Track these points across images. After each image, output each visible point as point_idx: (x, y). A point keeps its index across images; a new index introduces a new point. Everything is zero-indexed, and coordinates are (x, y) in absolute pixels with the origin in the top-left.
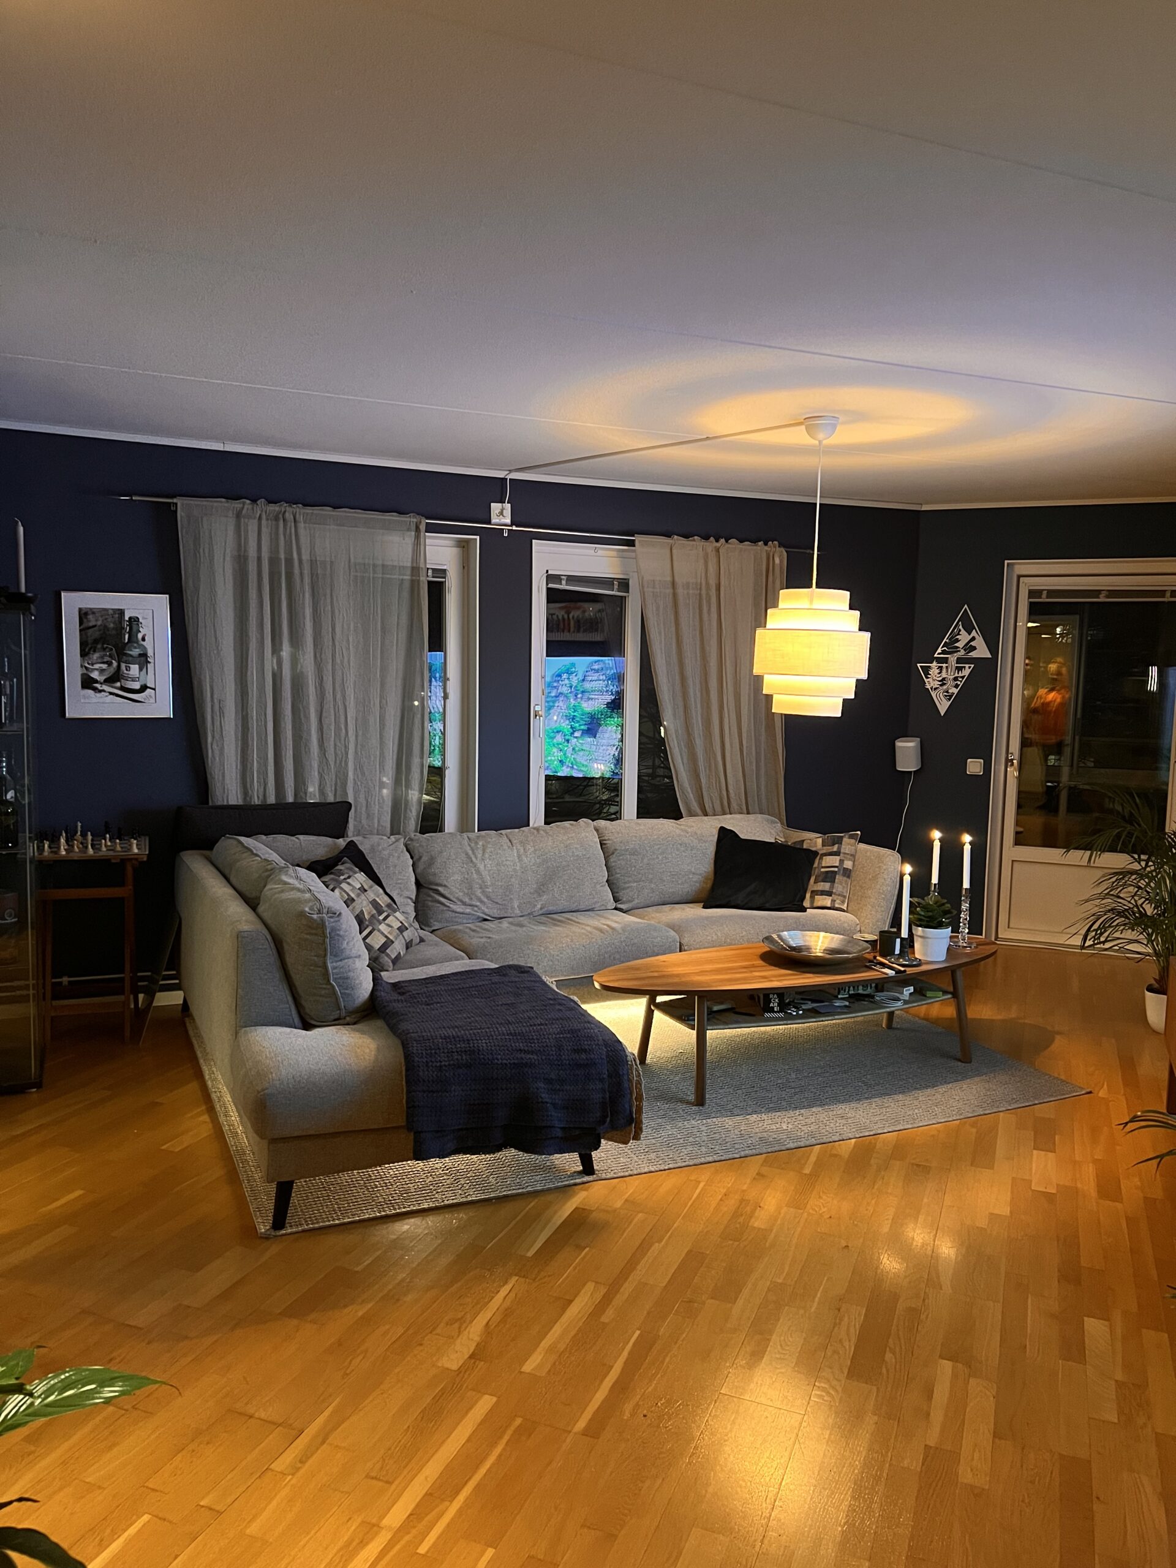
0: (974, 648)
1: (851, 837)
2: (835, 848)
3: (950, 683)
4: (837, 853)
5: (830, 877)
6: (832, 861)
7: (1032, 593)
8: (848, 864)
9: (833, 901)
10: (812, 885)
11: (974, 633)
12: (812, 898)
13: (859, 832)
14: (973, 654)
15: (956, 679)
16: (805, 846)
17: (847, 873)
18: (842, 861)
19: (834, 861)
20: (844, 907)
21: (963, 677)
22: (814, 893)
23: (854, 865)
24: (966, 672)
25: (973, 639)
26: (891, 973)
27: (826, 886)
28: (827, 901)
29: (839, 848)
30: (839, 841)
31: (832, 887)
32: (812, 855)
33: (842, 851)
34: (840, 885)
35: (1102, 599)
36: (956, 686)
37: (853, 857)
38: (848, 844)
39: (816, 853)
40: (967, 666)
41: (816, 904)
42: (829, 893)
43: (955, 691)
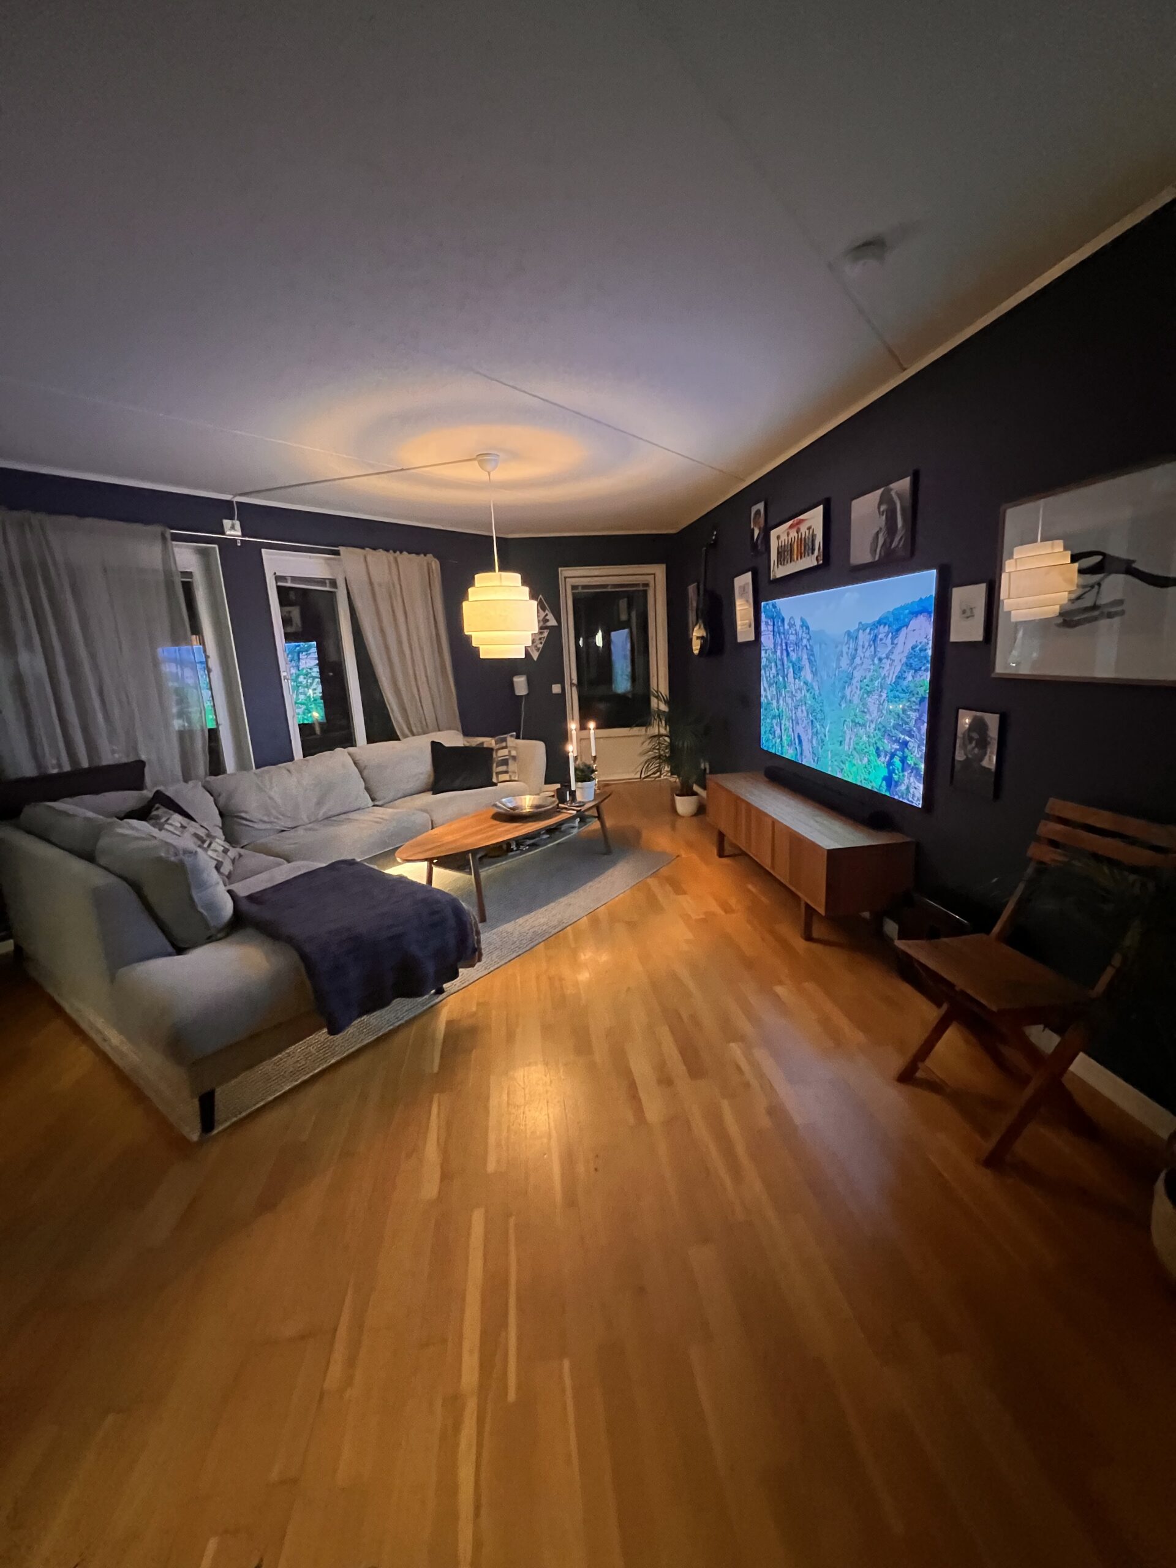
0: (548, 621)
1: (512, 736)
2: (504, 744)
3: (538, 642)
4: (506, 747)
5: (505, 762)
6: (503, 753)
7: (574, 587)
8: (514, 753)
9: (510, 776)
10: (496, 769)
11: (547, 612)
12: (497, 777)
13: (515, 733)
14: (549, 624)
15: (540, 639)
16: (485, 746)
17: (514, 758)
18: (509, 752)
19: (505, 752)
20: (516, 779)
21: (544, 638)
22: (498, 773)
23: (517, 753)
24: (546, 634)
25: (547, 615)
26: (575, 812)
27: (503, 768)
28: (506, 777)
29: (507, 744)
30: (505, 740)
31: (508, 768)
32: (490, 750)
33: (508, 745)
34: (512, 766)
35: (609, 590)
36: (541, 643)
37: (515, 748)
38: (511, 741)
39: (492, 750)
40: (545, 631)
41: (500, 780)
42: (506, 772)
43: (541, 646)
